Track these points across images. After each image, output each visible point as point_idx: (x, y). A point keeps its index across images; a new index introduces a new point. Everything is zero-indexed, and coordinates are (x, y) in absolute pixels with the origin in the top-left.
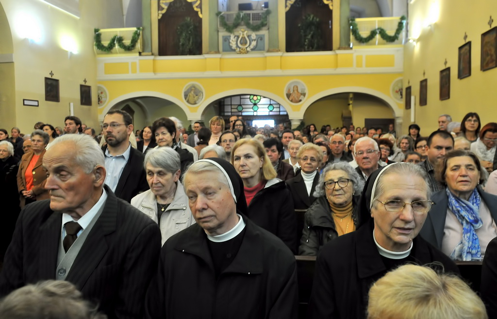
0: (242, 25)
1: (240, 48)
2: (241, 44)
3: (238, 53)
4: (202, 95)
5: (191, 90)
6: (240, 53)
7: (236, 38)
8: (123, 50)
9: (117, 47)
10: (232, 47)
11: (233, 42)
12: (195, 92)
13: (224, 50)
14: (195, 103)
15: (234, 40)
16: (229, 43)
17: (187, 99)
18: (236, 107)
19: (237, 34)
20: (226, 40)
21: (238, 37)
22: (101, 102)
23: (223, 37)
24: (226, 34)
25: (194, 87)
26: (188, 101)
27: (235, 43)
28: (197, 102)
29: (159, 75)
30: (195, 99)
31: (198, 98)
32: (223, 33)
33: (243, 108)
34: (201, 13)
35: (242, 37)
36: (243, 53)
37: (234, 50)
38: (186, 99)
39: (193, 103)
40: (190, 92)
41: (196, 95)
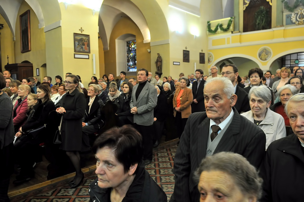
0: (300, 6)
1: (298, 21)
2: (299, 18)
3: (297, 25)
4: (270, 54)
5: (264, 51)
6: (299, 25)
7: (296, 15)
8: (223, 31)
9: (219, 30)
10: (293, 21)
11: (293, 18)
12: (265, 53)
13: (287, 24)
14: (266, 60)
15: (294, 16)
16: (291, 18)
17: (260, 58)
18: (294, 61)
19: (296, 12)
20: (289, 17)
21: (297, 14)
22: (210, 62)
23: (286, 15)
24: (289, 13)
25: (266, 50)
26: (261, 59)
27: (295, 18)
28: (267, 59)
29: (243, 44)
30: (266, 57)
31: (268, 57)
32: (286, 13)
33: (299, 62)
34: (271, 2)
35: (300, 14)
36: (301, 25)
37: (295, 23)
38: (259, 57)
39: (264, 59)
40: (263, 53)
41: (267, 55)
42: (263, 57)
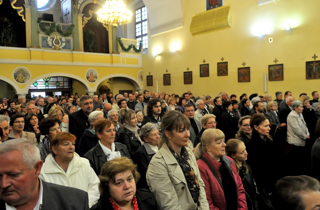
0: (55, 31)
1: (55, 46)
2: (56, 43)
3: (53, 49)
4: (28, 76)
5: (20, 72)
6: (55, 50)
7: (52, 39)
10: (49, 44)
11: (49, 42)
12: (23, 74)
13: (43, 46)
14: (24, 82)
15: (50, 40)
16: (47, 42)
17: (17, 79)
19: (52, 36)
20: (44, 39)
21: (53, 39)
23: (42, 37)
24: (45, 36)
25: (22, 70)
26: (17, 81)
27: (51, 42)
28: (25, 81)
30: (23, 79)
31: (26, 79)
32: (42, 35)
34: (25, 18)
35: (56, 39)
36: (57, 50)
37: (51, 47)
38: (15, 79)
39: (21, 82)
40: (19, 74)
41: (24, 76)
42: (20, 79)
